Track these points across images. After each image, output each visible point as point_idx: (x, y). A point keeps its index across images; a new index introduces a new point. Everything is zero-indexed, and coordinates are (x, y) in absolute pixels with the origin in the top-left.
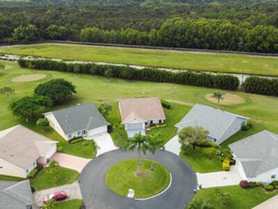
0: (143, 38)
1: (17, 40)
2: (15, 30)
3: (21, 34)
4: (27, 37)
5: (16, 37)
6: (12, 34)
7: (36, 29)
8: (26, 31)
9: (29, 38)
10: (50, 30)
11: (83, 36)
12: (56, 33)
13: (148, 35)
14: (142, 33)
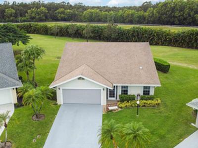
0: (139, 17)
1: (29, 19)
2: (29, 11)
3: (33, 15)
4: (37, 17)
5: (29, 17)
6: (26, 14)
7: (47, 11)
8: (37, 13)
9: (39, 18)
10: (59, 13)
11: (84, 16)
12: (63, 15)
13: (145, 13)
14: (139, 12)
